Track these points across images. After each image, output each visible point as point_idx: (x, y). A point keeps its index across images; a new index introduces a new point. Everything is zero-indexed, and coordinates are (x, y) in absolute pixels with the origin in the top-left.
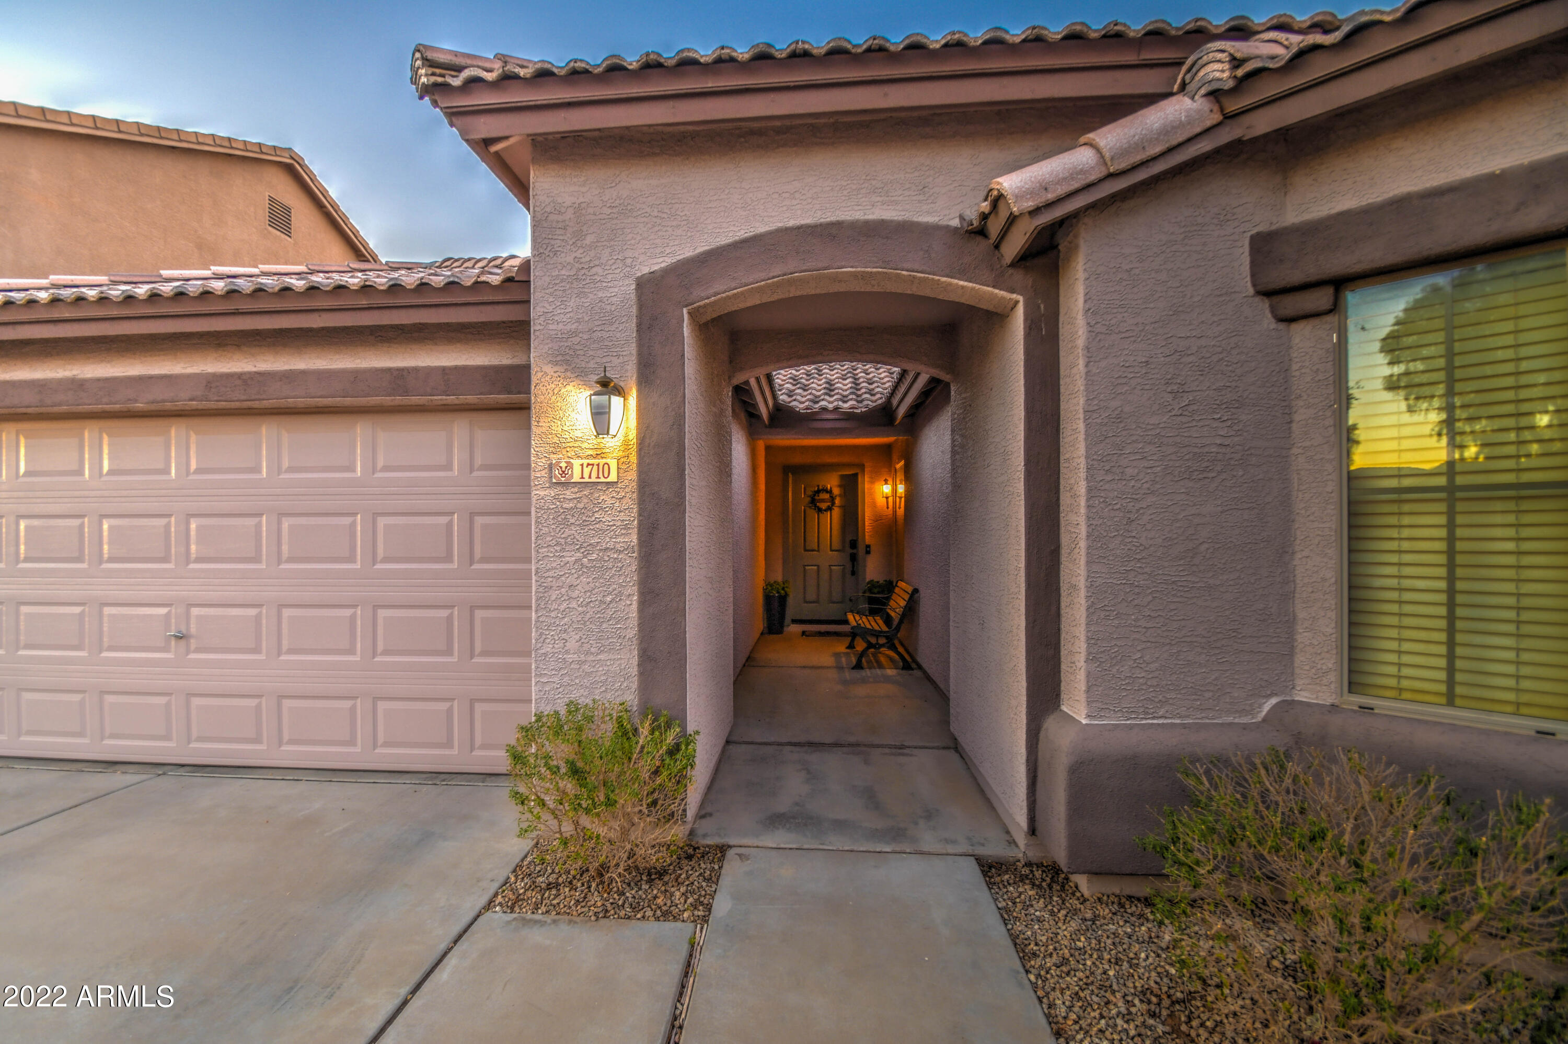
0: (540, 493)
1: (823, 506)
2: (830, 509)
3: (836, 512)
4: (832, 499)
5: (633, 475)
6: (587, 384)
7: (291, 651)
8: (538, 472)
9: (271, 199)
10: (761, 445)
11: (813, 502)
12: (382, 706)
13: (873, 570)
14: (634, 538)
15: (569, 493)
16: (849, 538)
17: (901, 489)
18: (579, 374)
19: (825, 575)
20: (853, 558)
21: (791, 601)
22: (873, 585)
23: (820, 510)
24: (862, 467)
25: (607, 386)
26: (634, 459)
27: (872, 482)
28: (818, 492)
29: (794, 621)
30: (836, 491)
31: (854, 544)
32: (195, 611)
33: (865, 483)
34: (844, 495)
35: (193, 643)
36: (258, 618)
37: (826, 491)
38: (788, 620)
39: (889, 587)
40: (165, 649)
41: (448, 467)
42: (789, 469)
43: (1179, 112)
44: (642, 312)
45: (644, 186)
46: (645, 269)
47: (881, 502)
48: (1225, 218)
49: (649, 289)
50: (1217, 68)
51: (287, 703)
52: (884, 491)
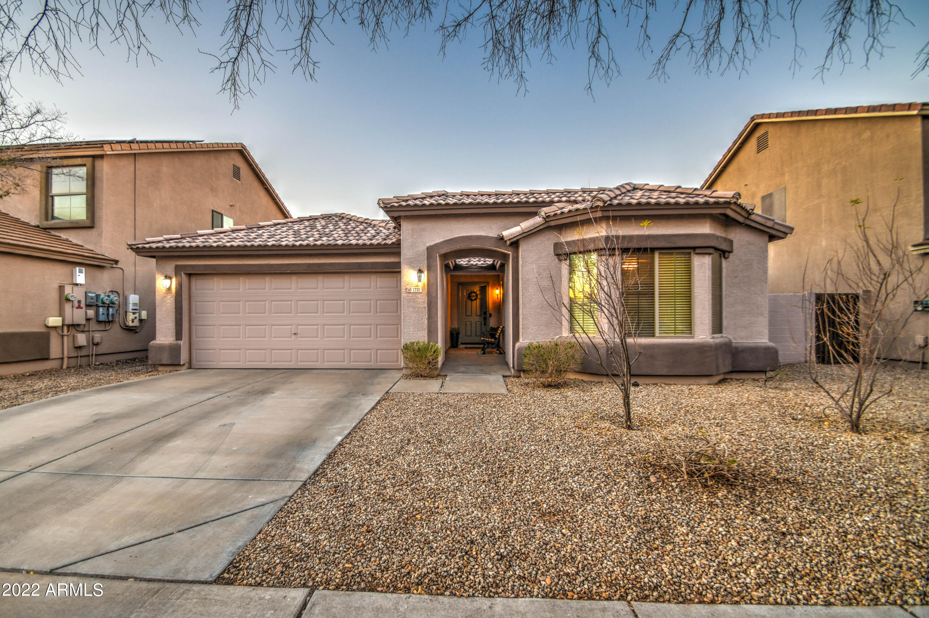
0: (404, 295)
1: (473, 298)
2: (476, 299)
3: (478, 300)
4: (477, 295)
5: (426, 291)
6: (415, 270)
7: (327, 337)
8: (403, 290)
9: (234, 165)
10: (449, 276)
11: (469, 297)
12: (352, 351)
13: (492, 322)
14: (426, 305)
15: (410, 295)
16: (483, 311)
17: (501, 292)
18: (413, 268)
19: (474, 325)
20: (485, 319)
21: (460, 336)
22: (492, 329)
23: (472, 300)
24: (488, 283)
25: (420, 271)
26: (426, 287)
27: (492, 288)
28: (471, 293)
29: (462, 344)
30: (478, 293)
31: (485, 313)
32: (300, 327)
33: (489, 290)
34: (481, 294)
35: (299, 336)
36: (318, 328)
37: (474, 292)
38: (459, 343)
39: (496, 329)
40: (291, 337)
41: (370, 288)
42: (460, 284)
43: (537, 220)
44: (428, 253)
45: (428, 225)
46: (428, 245)
47: (495, 296)
48: (549, 239)
49: (430, 249)
50: (543, 214)
51: (326, 351)
52: (496, 293)
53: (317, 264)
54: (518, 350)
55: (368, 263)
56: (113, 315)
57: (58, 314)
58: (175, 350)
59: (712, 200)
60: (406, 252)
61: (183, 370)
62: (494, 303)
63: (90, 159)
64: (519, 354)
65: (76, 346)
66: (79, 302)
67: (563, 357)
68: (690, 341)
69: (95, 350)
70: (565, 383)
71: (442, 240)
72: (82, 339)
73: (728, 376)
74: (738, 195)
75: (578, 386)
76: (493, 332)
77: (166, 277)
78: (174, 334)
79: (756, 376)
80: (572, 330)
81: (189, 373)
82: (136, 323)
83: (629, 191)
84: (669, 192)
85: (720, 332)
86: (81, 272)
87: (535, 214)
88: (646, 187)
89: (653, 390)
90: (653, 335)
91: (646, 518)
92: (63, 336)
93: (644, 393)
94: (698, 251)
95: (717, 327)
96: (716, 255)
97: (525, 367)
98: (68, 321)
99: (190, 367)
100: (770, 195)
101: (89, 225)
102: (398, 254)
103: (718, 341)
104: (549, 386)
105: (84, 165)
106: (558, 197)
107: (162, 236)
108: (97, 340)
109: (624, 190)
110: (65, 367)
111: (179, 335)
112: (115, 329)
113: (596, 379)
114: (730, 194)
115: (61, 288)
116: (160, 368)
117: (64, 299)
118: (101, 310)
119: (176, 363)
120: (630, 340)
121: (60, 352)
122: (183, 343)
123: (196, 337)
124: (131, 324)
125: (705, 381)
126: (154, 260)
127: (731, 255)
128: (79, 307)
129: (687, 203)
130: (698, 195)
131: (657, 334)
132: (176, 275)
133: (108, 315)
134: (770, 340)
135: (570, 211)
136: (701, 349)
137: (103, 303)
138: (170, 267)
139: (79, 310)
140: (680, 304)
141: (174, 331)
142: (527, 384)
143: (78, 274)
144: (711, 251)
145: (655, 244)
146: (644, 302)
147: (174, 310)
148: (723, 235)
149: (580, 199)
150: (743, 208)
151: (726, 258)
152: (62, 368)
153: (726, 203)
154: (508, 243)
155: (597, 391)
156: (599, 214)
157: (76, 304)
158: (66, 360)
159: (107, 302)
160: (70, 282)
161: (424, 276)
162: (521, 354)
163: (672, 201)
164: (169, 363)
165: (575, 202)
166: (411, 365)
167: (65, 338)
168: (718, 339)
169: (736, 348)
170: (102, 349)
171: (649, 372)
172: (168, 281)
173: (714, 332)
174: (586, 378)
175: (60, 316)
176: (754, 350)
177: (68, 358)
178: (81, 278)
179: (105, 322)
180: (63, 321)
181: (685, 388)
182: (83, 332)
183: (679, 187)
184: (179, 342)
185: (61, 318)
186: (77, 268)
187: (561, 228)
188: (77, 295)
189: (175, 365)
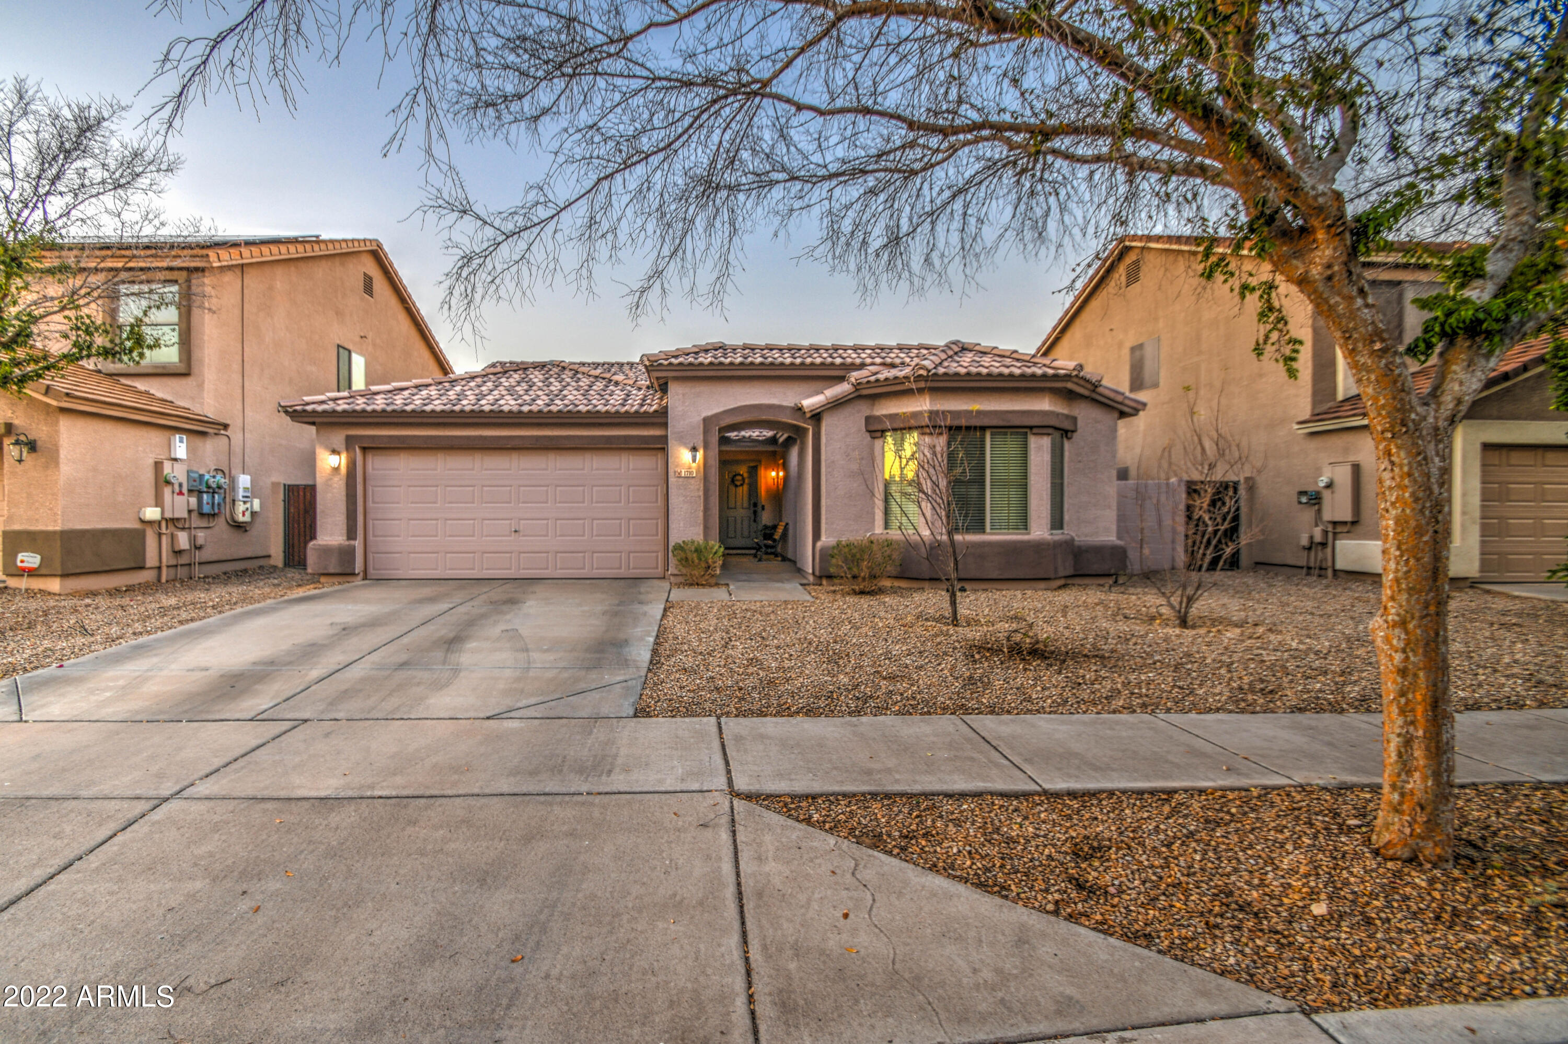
0: (672, 480)
1: (738, 483)
2: (742, 485)
3: (745, 487)
4: (743, 479)
5: (701, 474)
6: (687, 447)
7: (560, 536)
8: (672, 473)
9: (365, 274)
10: (722, 454)
11: (733, 481)
12: (595, 555)
13: (766, 518)
14: (701, 493)
15: (681, 480)
16: (753, 501)
17: (781, 474)
18: (685, 445)
19: (739, 521)
20: (755, 512)
22: (766, 527)
23: (737, 486)
24: (760, 461)
25: (694, 449)
26: (702, 470)
27: (766, 468)
28: (735, 475)
30: (746, 475)
31: (755, 505)
32: (522, 522)
33: (762, 472)
34: (750, 478)
35: (521, 534)
36: (548, 524)
37: (740, 475)
39: (775, 527)
40: (510, 536)
41: (620, 469)
43: (843, 388)
44: (705, 427)
45: (704, 389)
46: (705, 414)
47: (770, 481)
48: (859, 412)
49: (706, 421)
50: (853, 380)
51: (559, 555)
52: (772, 476)
53: (549, 437)
54: (821, 550)
55: (619, 437)
56: (219, 504)
57: (153, 502)
58: (347, 554)
59: (1051, 372)
60: (676, 424)
61: (358, 581)
62: (768, 490)
63: (185, 273)
64: (821, 555)
65: (177, 549)
66: (181, 485)
67: (879, 557)
68: (1026, 537)
69: (199, 556)
70: (880, 589)
71: (721, 409)
72: (183, 540)
73: (1070, 581)
74: (1080, 367)
75: (895, 592)
76: (768, 531)
77: (334, 452)
78: (345, 531)
79: (1101, 581)
80: (887, 525)
81: (363, 585)
82: (247, 518)
83: (956, 353)
84: (1004, 356)
85: (1061, 528)
86: (181, 441)
87: (842, 379)
88: (977, 348)
89: (983, 596)
90: (982, 530)
91: (971, 678)
92: (160, 535)
93: (972, 598)
94: (1035, 431)
95: (1057, 522)
96: (1057, 434)
97: (832, 570)
98: (168, 515)
99: (365, 578)
100: (1141, 346)
101: (183, 371)
102: (665, 425)
103: (1057, 538)
104: (862, 593)
105: (176, 282)
106: (870, 356)
107: (323, 394)
108: (200, 541)
109: (950, 353)
110: (164, 580)
111: (351, 533)
112: (220, 525)
113: (915, 585)
114: (1071, 365)
115: (158, 465)
116: (323, 579)
117: (162, 482)
118: (205, 496)
119: (348, 571)
120: (958, 537)
121: (157, 558)
122: (358, 544)
123: (374, 536)
124: (241, 518)
125: (1042, 585)
126: (313, 429)
127: (1075, 435)
128: (181, 493)
129: (1023, 376)
130: (1035, 364)
131: (988, 530)
132: (347, 449)
133: (213, 504)
134: (1119, 538)
135: (886, 379)
136: (1038, 547)
137: (209, 487)
138: (338, 437)
139: (181, 497)
140: (1014, 494)
141: (345, 527)
142: (834, 592)
143: (178, 444)
144: (1050, 431)
145: (986, 422)
146: (973, 491)
147: (344, 498)
148: (1065, 411)
149: (898, 361)
150: (1088, 381)
151: (1069, 439)
152: (159, 580)
153: (1066, 375)
154: (808, 415)
155: (917, 597)
156: (922, 385)
157: (177, 489)
158: (164, 570)
159: (214, 486)
160: (167, 456)
161: (700, 455)
162: (826, 556)
163: (1006, 371)
164: (337, 571)
165: (893, 366)
166: (684, 571)
167: (164, 538)
168: (1058, 536)
169: (1079, 547)
170: (206, 555)
171: (978, 575)
172: (337, 457)
173: (1053, 527)
174: (903, 584)
175: (157, 506)
176: (1099, 550)
177: (168, 567)
178: (181, 449)
179: (208, 515)
180: (163, 512)
181: (1019, 594)
182: (183, 529)
183: (1016, 352)
184: (352, 542)
185: (159, 509)
186: (177, 436)
187: (874, 398)
188: (177, 473)
189: (346, 573)
